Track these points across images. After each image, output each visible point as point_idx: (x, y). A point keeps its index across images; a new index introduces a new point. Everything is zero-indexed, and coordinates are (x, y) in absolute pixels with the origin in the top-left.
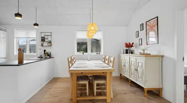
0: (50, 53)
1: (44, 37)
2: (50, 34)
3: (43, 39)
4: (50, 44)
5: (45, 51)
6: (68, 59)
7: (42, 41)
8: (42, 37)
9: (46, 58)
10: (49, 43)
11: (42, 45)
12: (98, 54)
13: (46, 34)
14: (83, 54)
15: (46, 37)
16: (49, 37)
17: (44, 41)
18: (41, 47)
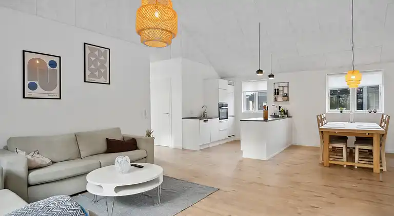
0: (287, 111)
1: (278, 89)
2: (286, 84)
3: (277, 92)
4: (286, 98)
5: (280, 107)
6: (317, 116)
7: (275, 94)
8: (275, 90)
9: (283, 117)
10: (285, 96)
11: (276, 100)
12: (372, 113)
13: (281, 85)
14: (341, 112)
15: (281, 89)
16: (286, 88)
17: (278, 94)
18: (273, 103)
